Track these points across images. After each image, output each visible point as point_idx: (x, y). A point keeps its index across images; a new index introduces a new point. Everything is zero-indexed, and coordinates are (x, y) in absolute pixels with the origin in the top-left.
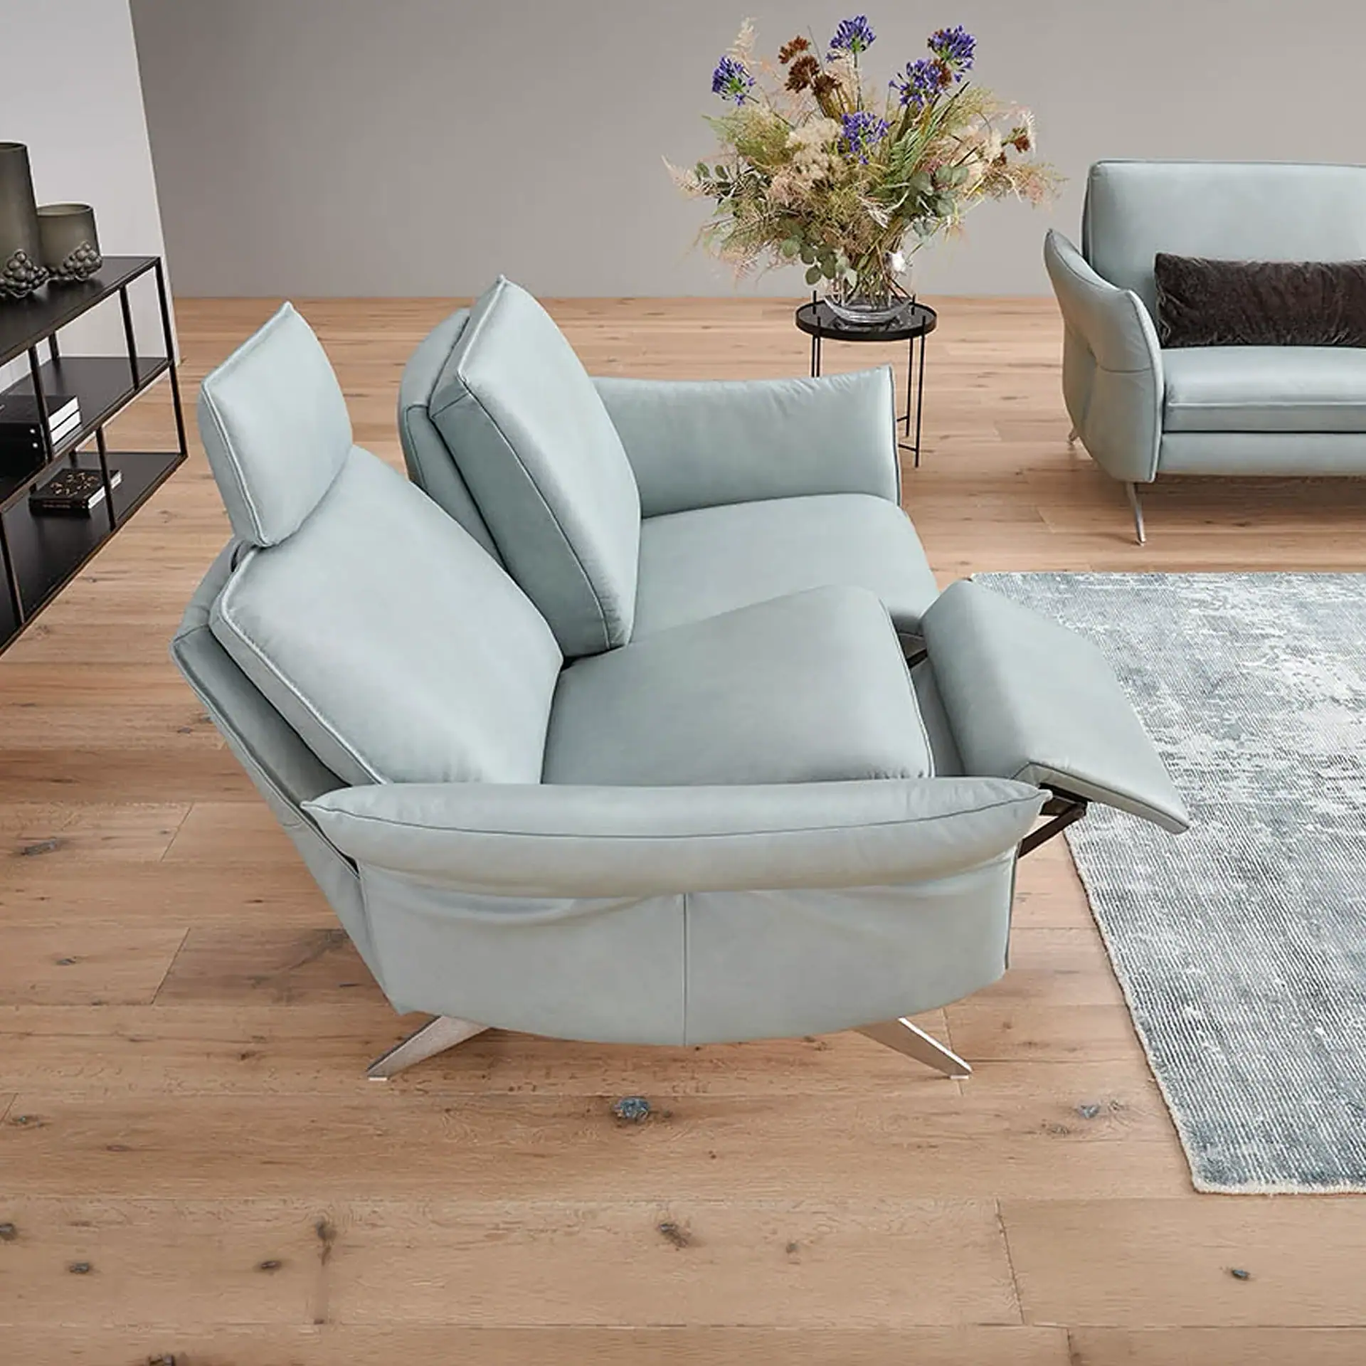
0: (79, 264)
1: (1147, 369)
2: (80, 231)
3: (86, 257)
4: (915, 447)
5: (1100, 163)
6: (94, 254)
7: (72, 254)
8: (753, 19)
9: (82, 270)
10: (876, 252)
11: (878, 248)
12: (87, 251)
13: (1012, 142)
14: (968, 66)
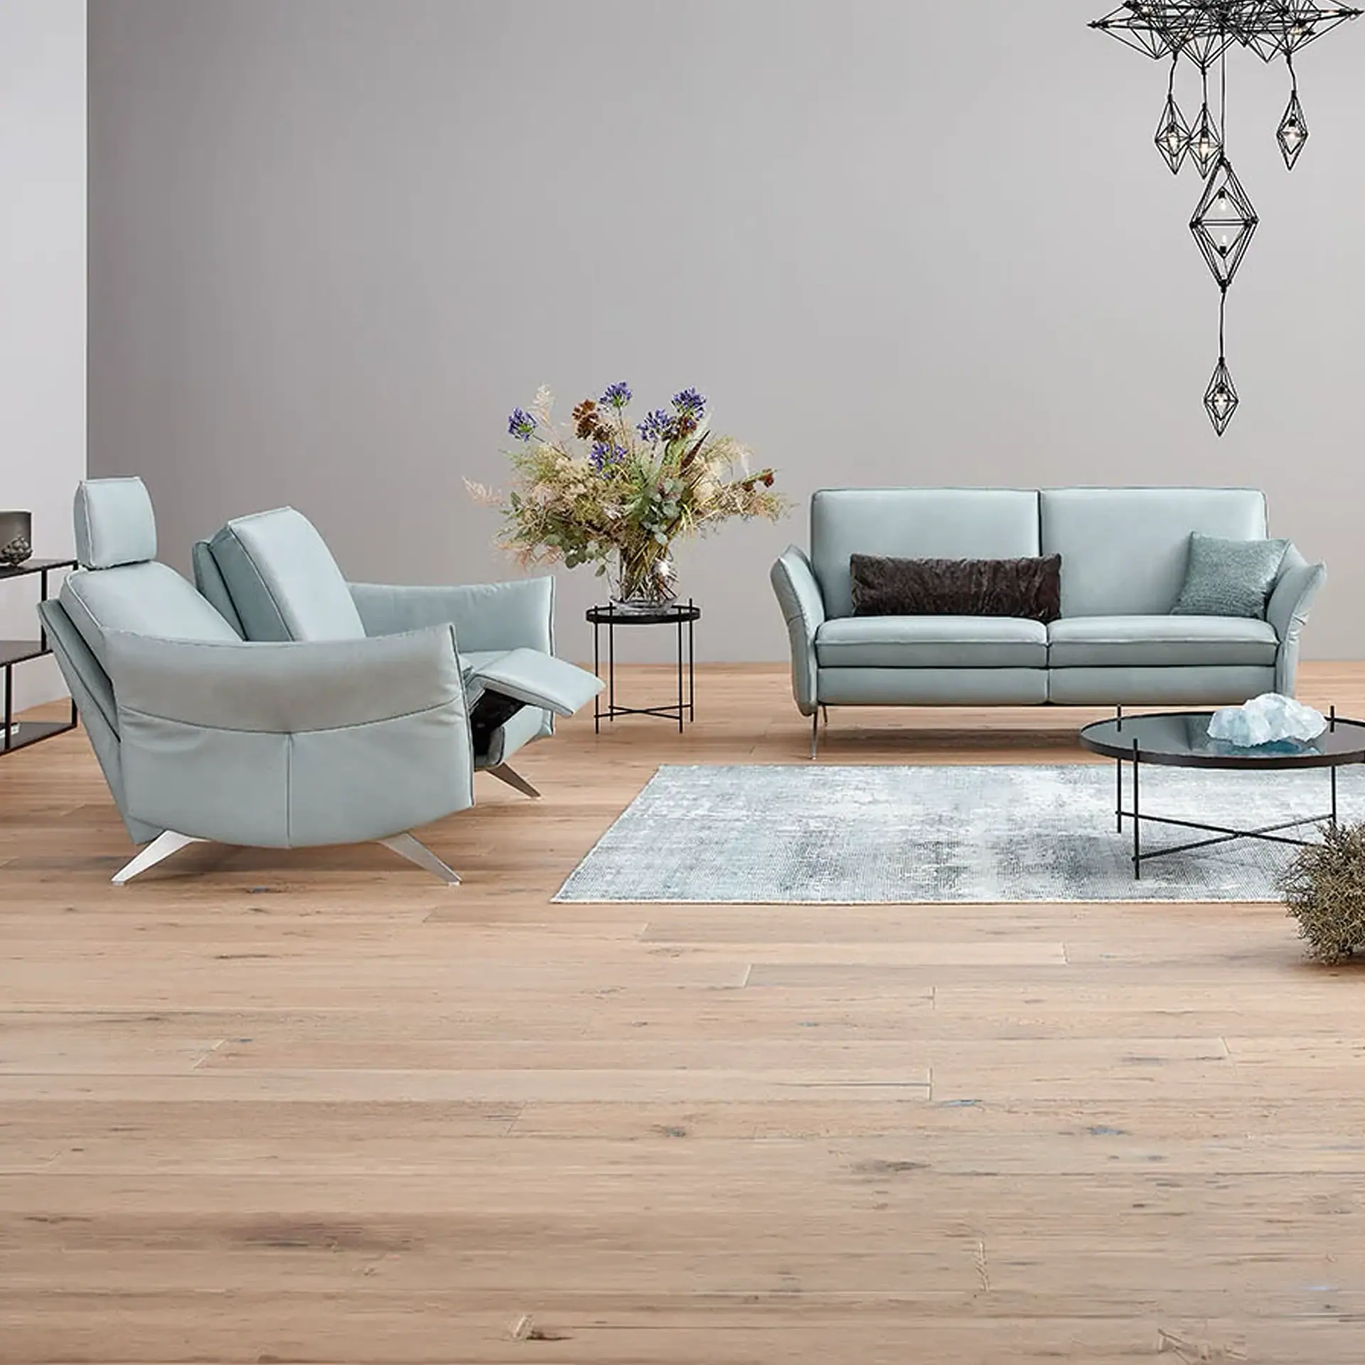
0: (14, 551)
1: (798, 616)
2: (19, 528)
3: (20, 547)
4: (678, 715)
5: (819, 492)
6: (27, 544)
7: (10, 543)
8: (548, 385)
9: (15, 556)
10: (643, 558)
11: (644, 554)
12: (22, 542)
13: (760, 479)
14: (701, 416)
